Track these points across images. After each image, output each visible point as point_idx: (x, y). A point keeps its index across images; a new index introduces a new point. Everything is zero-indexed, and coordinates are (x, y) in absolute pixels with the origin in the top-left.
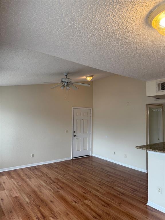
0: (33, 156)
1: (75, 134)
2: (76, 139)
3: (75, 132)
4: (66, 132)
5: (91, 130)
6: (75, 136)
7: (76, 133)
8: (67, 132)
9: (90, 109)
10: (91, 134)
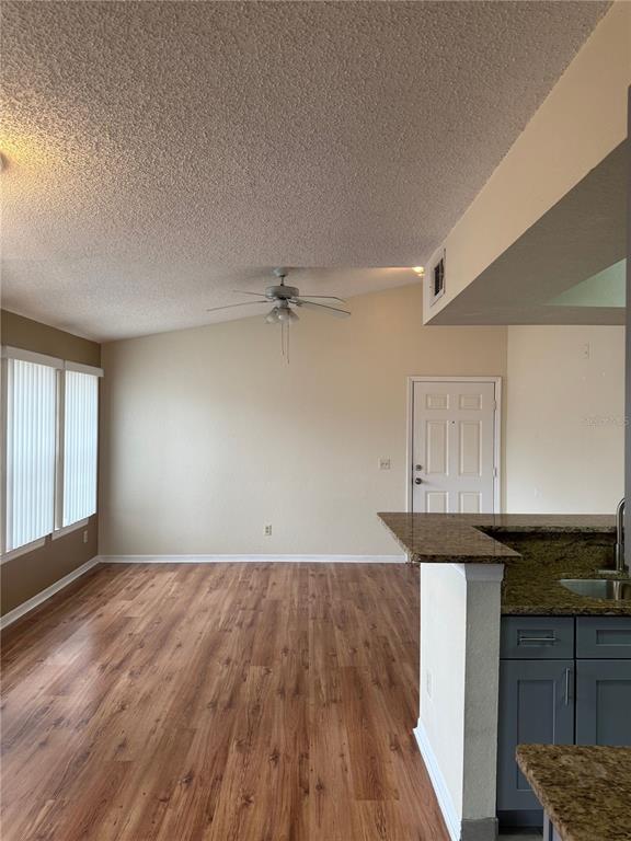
0: (268, 530)
1: (418, 474)
2: (426, 493)
3: (419, 468)
4: (382, 464)
5: (498, 465)
6: (419, 481)
7: (423, 471)
8: (385, 464)
9: (493, 379)
10: (498, 480)
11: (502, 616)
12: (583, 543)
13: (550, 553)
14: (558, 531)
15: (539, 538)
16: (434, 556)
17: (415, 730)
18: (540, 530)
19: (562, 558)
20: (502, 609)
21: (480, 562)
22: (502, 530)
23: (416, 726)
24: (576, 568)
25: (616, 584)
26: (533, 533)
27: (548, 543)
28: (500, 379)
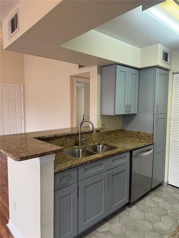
5: (23, 115)
10: (23, 120)
11: (54, 174)
12: (69, 138)
13: (59, 143)
14: (62, 135)
15: (55, 139)
16: (27, 157)
17: (8, 225)
18: (56, 136)
19: (63, 144)
20: (54, 171)
21: (48, 154)
22: (43, 138)
23: (8, 223)
24: (67, 147)
25: (81, 150)
26: (54, 137)
27: (58, 140)
28: (22, 86)
